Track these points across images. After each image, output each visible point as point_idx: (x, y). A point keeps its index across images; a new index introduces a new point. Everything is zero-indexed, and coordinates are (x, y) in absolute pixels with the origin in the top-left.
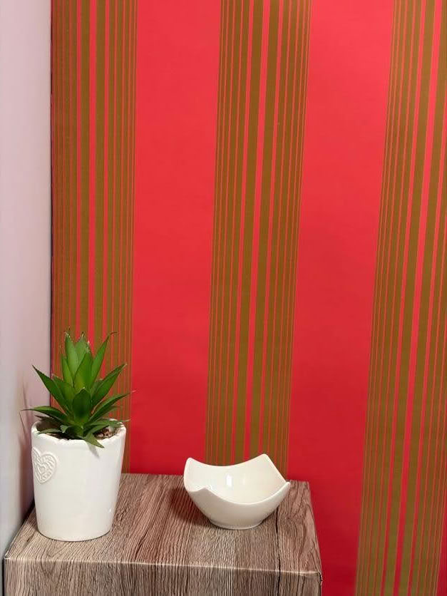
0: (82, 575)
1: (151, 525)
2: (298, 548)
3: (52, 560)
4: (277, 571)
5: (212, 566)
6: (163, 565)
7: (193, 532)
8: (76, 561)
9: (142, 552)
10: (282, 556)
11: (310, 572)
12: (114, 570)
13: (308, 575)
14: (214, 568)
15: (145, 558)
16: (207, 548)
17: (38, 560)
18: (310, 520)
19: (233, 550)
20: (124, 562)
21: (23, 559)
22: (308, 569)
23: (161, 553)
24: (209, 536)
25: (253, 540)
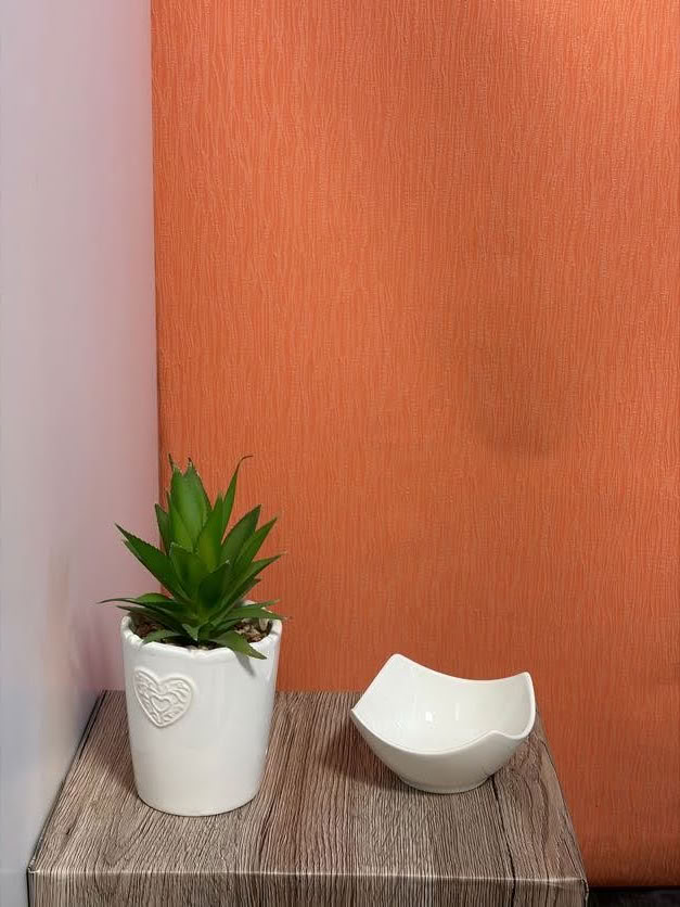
0: (167, 896)
2: (539, 829)
3: (115, 872)
4: (510, 879)
5: (395, 875)
6: (310, 874)
7: (352, 803)
8: (155, 872)
9: (268, 849)
10: (512, 846)
11: (568, 879)
12: (224, 886)
13: (563, 883)
14: (398, 878)
15: (274, 863)
16: (382, 835)
17: (89, 872)
18: (548, 772)
19: (426, 839)
20: (241, 872)
21: (62, 872)
22: (562, 874)
23: (303, 848)
24: (380, 812)
25: (458, 817)
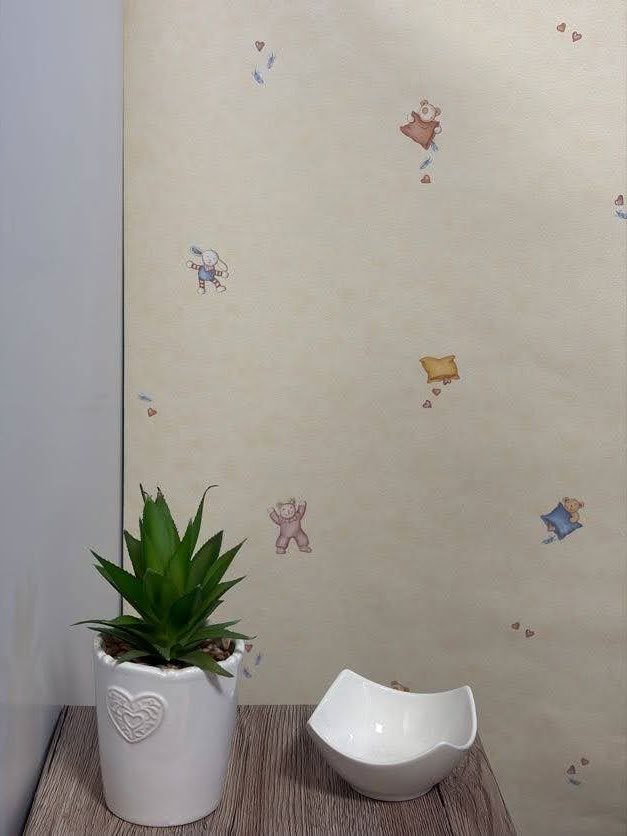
1: (239, 803)
2: (485, 833)
7: (310, 812)
24: (337, 819)
